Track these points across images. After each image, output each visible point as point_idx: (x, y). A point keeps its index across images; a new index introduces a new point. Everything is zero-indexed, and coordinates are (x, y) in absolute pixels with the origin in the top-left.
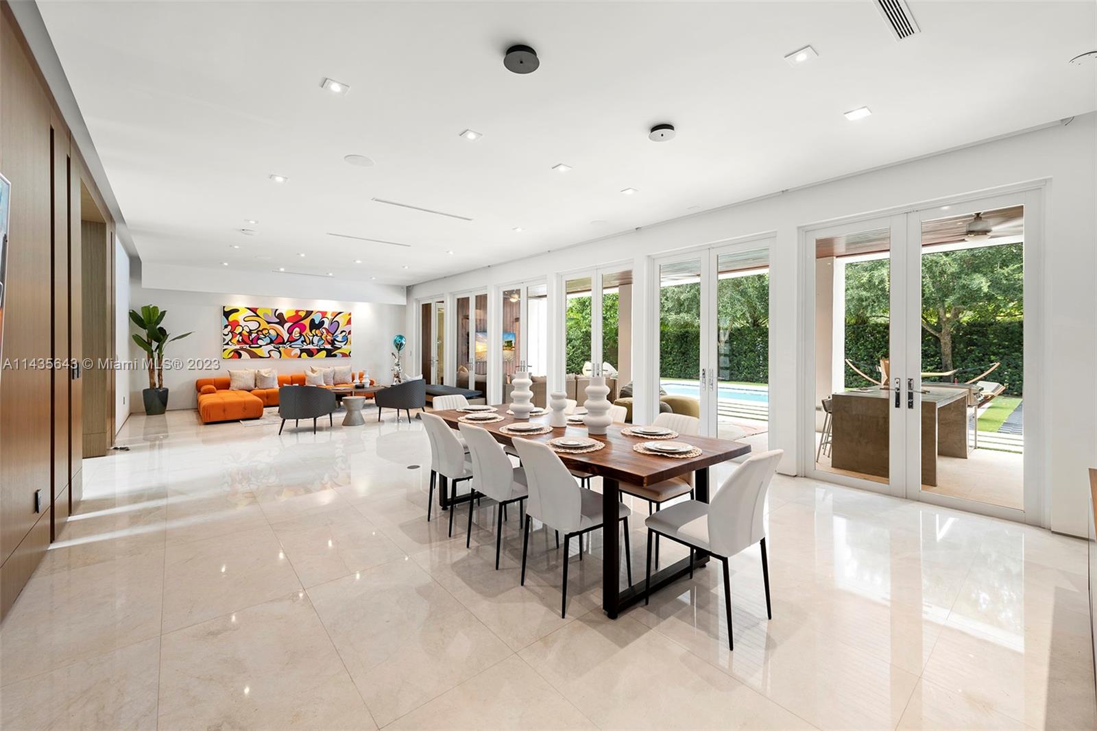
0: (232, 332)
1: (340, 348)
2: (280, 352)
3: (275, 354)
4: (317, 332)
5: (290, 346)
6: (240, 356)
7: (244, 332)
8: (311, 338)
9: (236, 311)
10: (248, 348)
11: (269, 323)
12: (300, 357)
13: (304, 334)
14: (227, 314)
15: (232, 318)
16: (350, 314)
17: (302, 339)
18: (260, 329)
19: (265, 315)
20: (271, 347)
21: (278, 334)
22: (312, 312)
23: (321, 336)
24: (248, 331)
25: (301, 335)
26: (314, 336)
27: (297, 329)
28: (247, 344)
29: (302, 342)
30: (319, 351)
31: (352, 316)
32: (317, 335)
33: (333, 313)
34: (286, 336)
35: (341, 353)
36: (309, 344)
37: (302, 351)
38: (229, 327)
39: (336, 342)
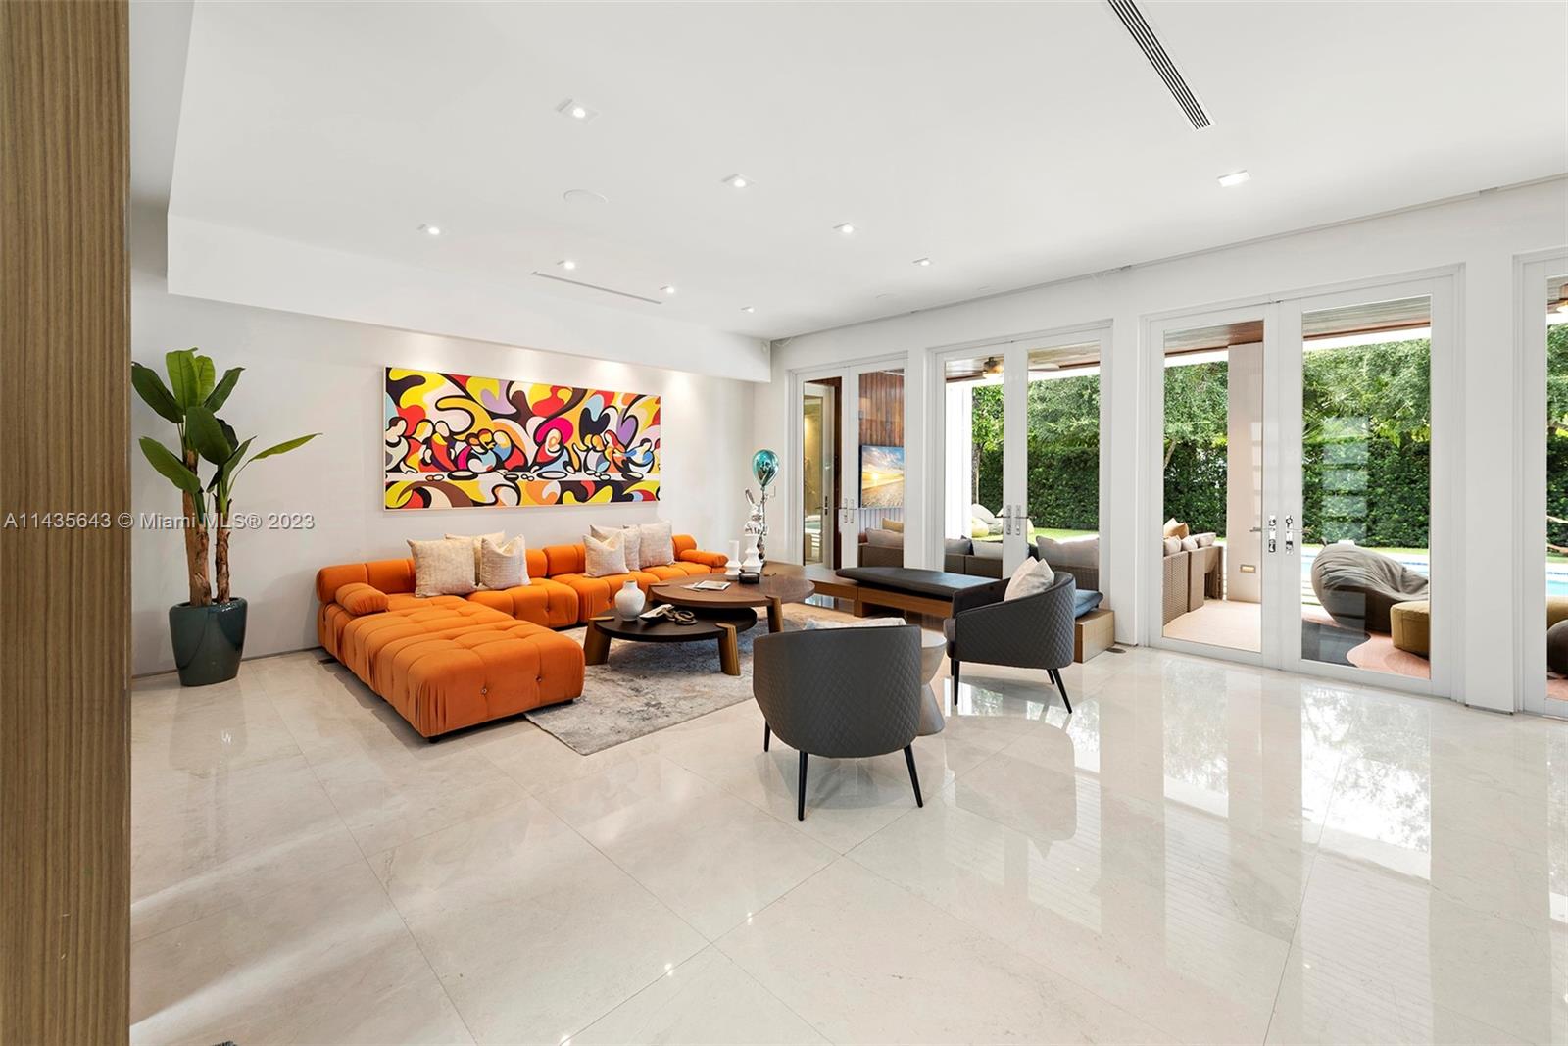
0: (407, 436)
1: (639, 480)
2: (517, 490)
3: (507, 495)
4: (596, 439)
5: (540, 476)
6: (427, 500)
7: (437, 439)
8: (582, 455)
9: (417, 381)
10: (446, 480)
11: (494, 415)
12: (560, 501)
13: (568, 445)
14: (396, 389)
15: (409, 398)
16: (658, 401)
17: (565, 457)
18: (474, 430)
19: (486, 393)
20: (497, 478)
21: (513, 445)
22: (586, 391)
23: (603, 451)
24: (447, 434)
25: (562, 447)
26: (588, 450)
27: (554, 434)
28: (444, 469)
29: (565, 465)
30: (599, 486)
31: (662, 405)
32: (594, 449)
33: (627, 395)
34: (530, 450)
35: (640, 491)
36: (580, 470)
37: (566, 486)
38: (402, 424)
39: (631, 465)
